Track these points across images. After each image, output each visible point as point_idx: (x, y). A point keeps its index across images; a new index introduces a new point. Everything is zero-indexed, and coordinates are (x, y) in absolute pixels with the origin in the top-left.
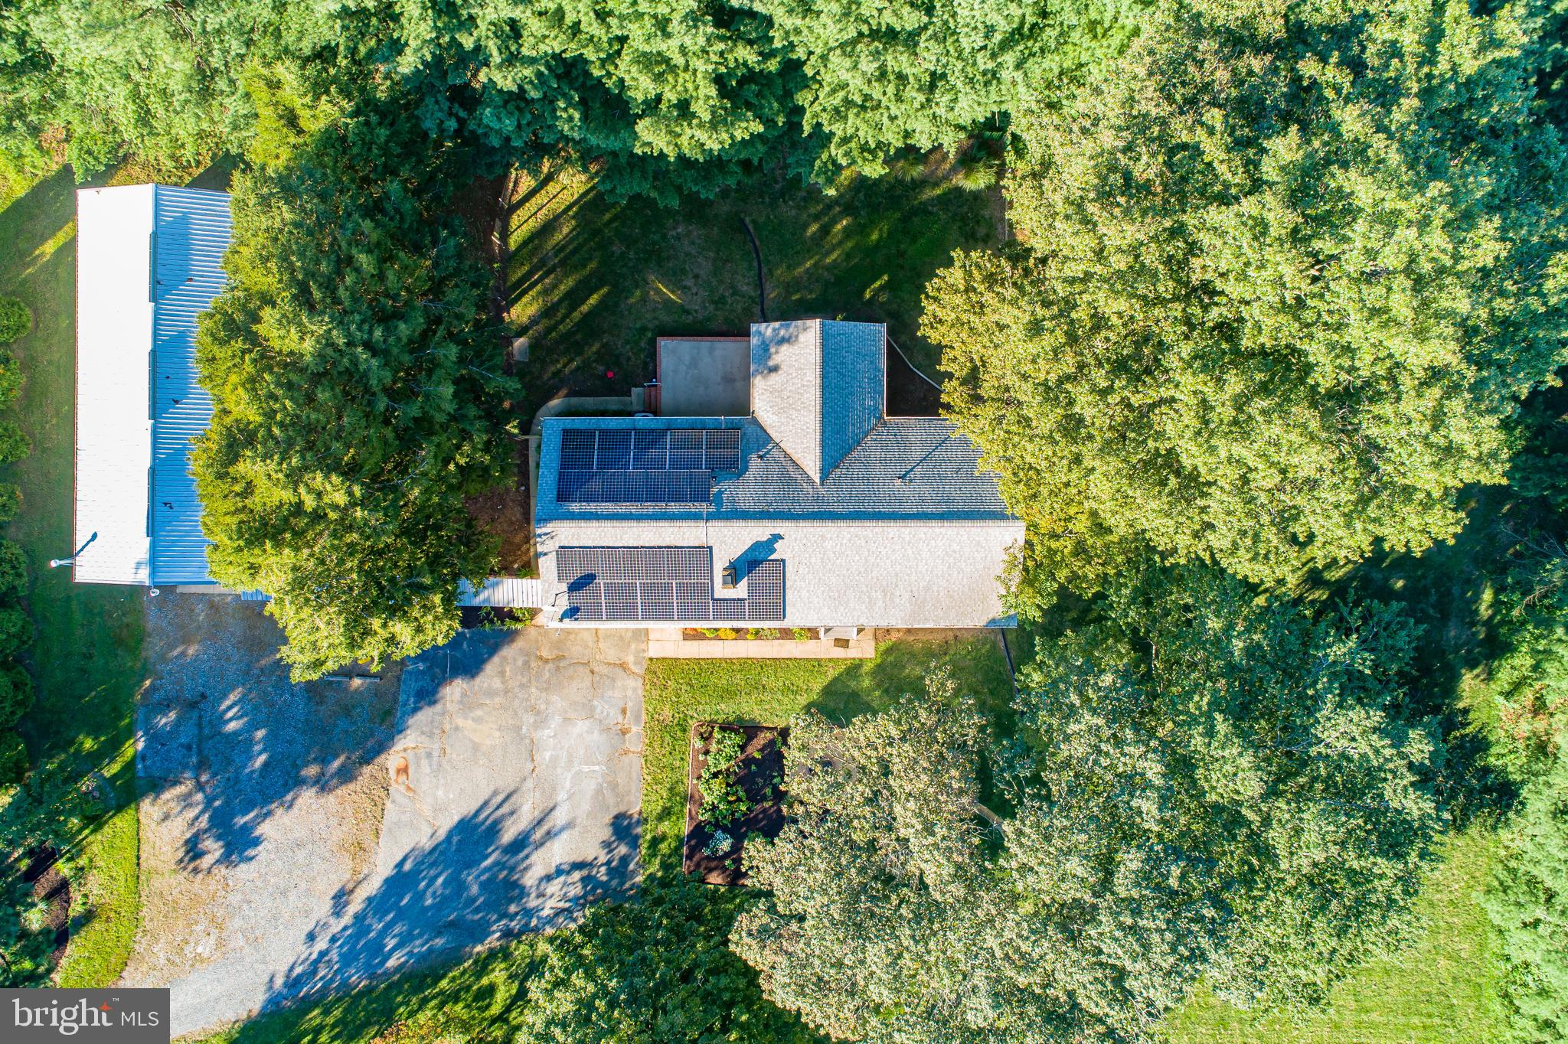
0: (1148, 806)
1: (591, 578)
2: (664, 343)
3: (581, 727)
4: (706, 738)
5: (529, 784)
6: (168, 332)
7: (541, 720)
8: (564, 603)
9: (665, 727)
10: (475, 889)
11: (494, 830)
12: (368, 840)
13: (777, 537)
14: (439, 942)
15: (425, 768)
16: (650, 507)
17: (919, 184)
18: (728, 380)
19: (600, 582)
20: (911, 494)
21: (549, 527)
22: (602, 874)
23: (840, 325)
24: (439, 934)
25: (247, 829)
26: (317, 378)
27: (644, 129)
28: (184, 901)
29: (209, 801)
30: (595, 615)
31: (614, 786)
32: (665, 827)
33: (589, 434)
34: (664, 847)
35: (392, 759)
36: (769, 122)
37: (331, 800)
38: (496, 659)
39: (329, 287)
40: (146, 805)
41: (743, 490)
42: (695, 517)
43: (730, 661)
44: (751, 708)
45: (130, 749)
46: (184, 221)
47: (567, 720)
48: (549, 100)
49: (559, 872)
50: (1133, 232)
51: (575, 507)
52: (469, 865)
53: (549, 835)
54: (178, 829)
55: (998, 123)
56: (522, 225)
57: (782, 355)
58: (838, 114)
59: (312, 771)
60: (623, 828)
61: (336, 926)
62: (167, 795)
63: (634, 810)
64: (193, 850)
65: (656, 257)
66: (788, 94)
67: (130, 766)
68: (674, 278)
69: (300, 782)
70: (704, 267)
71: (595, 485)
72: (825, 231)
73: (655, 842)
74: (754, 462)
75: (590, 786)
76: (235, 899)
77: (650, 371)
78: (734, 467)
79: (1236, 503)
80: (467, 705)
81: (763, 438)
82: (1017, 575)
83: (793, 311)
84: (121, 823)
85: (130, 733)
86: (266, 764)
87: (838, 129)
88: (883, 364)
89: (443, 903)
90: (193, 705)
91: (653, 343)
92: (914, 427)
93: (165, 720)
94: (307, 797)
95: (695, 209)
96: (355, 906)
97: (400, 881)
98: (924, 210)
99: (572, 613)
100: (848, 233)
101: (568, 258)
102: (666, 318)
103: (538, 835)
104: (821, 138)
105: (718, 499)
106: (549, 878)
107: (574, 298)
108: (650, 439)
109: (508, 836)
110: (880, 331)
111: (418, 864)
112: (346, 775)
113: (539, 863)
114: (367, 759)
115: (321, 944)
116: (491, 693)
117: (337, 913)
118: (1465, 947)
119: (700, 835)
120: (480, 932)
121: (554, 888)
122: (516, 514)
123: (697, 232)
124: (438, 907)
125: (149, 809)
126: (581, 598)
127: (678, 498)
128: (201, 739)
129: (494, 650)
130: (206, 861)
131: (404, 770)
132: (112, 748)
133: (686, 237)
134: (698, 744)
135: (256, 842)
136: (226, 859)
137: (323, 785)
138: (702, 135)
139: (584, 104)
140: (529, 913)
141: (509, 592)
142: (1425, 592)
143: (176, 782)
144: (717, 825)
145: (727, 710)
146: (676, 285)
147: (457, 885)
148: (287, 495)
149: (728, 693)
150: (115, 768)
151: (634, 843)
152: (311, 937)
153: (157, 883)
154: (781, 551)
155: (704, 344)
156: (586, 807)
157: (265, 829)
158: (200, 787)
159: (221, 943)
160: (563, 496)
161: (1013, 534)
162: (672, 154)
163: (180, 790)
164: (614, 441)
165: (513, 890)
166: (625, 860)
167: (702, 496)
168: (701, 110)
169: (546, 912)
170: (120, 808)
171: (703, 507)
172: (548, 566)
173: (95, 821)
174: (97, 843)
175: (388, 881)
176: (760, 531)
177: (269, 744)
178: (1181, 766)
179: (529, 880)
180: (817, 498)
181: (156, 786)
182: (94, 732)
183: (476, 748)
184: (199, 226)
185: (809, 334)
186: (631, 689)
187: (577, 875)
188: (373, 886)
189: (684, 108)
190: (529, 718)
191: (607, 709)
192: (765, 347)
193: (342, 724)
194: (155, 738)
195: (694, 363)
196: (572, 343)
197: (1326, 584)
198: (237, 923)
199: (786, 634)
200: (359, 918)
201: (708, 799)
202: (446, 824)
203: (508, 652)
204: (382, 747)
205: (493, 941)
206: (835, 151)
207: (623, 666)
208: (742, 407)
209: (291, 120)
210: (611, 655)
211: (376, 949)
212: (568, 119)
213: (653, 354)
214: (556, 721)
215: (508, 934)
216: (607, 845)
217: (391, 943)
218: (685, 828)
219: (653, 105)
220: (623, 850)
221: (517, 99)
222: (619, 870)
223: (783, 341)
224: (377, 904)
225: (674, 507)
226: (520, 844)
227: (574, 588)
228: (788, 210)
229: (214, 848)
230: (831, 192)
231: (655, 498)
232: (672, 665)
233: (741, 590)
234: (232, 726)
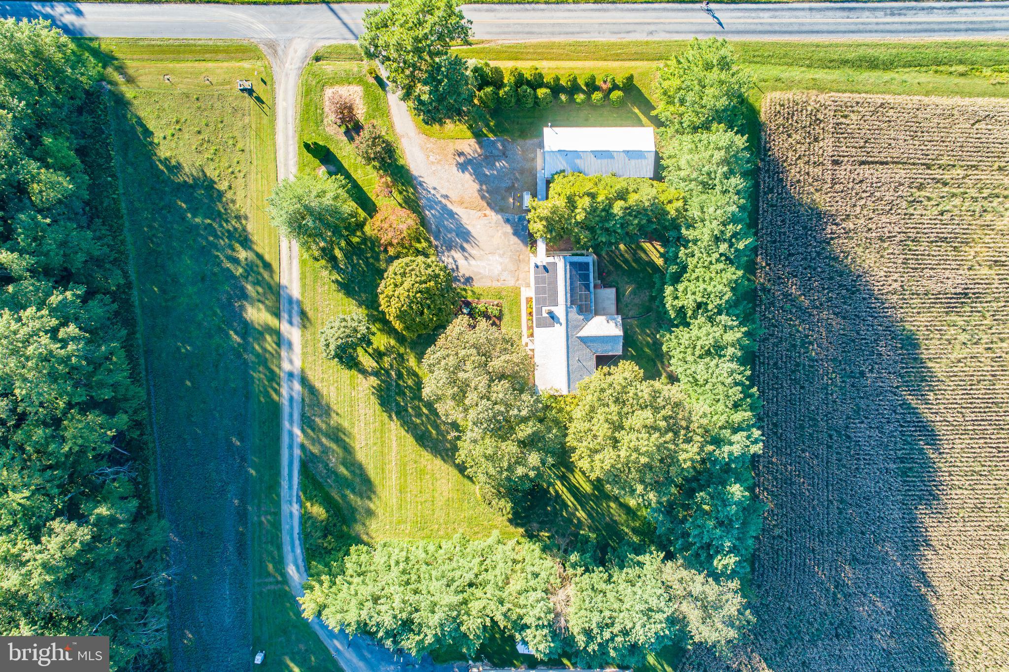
0: (516, 412)
1: (547, 272)
2: (614, 290)
3: (500, 268)
4: (497, 305)
5: (482, 252)
6: (615, 154)
7: (501, 256)
8: (539, 264)
9: (500, 293)
10: (449, 236)
11: (467, 241)
12: (465, 205)
13: (561, 324)
14: (433, 227)
15: (486, 222)
16: (568, 288)
17: (662, 363)
18: (604, 309)
19: (546, 274)
20: (574, 362)
21: (562, 260)
22: (455, 274)
23: (621, 341)
24: (436, 227)
25: (467, 169)
26: (607, 211)
27: (671, 288)
28: (445, 152)
29: (475, 158)
30: (536, 273)
31: (482, 278)
32: (470, 293)
33: (588, 270)
34: (464, 293)
35: (488, 212)
36: (675, 319)
37: (476, 194)
38: (519, 242)
39: (630, 214)
40: (474, 140)
41: (574, 315)
42: (566, 301)
43: (520, 311)
44: (506, 318)
45: (491, 135)
46: (645, 158)
47: (501, 264)
48: (677, 264)
49: (455, 261)
50: (646, 396)
51: (568, 267)
52: (457, 235)
53: (466, 258)
54: (467, 150)
55: (678, 380)
56: (647, 246)
57: (612, 324)
58: (677, 337)
59: (484, 187)
60: (469, 280)
61: (438, 196)
62: (477, 146)
63: (474, 283)
64: (461, 154)
65: (639, 287)
66: (682, 324)
67: (486, 136)
68: (633, 293)
69: (481, 185)
70: (637, 301)
71: (574, 273)
72: (649, 336)
73: (465, 290)
74: (581, 317)
75: (482, 271)
76: (447, 167)
77: (607, 286)
78: (580, 311)
79: (586, 429)
80: (505, 234)
81: (588, 320)
82: (552, 393)
83: (624, 326)
84: (469, 134)
85: (496, 135)
86: (487, 175)
87: (673, 337)
88: (610, 354)
89: (445, 227)
90: (504, 154)
91: (614, 286)
92: (594, 362)
93: (499, 145)
94: (476, 186)
95: (653, 299)
96: (444, 201)
97: (451, 214)
98: (655, 365)
99: (537, 266)
100: (648, 343)
101: (638, 260)
102: (621, 290)
103: (466, 254)
104: (671, 332)
105: (571, 307)
106: (453, 258)
107: (626, 261)
108: (587, 287)
109: (465, 245)
110: (620, 353)
111: (457, 220)
112: (483, 197)
113: (457, 255)
114: (489, 204)
115: (433, 192)
116: (509, 241)
117: (442, 196)
118: (441, 533)
119: (468, 304)
120: (437, 238)
121: (451, 260)
122: (562, 248)
123: (647, 298)
124: (444, 226)
125: (473, 141)
126: (541, 269)
127: (571, 296)
128: (494, 156)
129: (522, 241)
130: (457, 157)
131: (485, 215)
132: (491, 130)
133: (645, 295)
134: (495, 303)
135: (463, 172)
136: (458, 164)
137: (480, 191)
138: (670, 302)
139: (676, 272)
140: (443, 253)
141: (541, 246)
142: (547, 517)
143: (481, 148)
144: (471, 309)
145: (506, 311)
146: (631, 293)
147: (450, 231)
148: (579, 207)
149: (511, 311)
150: (485, 132)
151: (465, 283)
152: (435, 189)
153: (451, 144)
154: (557, 326)
155: (614, 302)
156: (475, 270)
157: (467, 175)
158: (480, 155)
159: (433, 163)
160: (572, 264)
161: (565, 392)
162: (665, 295)
163: (479, 150)
164: (586, 277)
165: (449, 248)
166: (459, 281)
167: (572, 303)
168: (676, 302)
169: (443, 258)
170: (473, 133)
171: (569, 303)
172: (551, 259)
173: (470, 127)
174: (464, 127)
175: (451, 211)
176: (563, 319)
177: (492, 175)
178: (525, 420)
179: (453, 253)
180: (572, 336)
181: (479, 143)
182: (495, 125)
183: (493, 237)
184: (644, 162)
185: (619, 332)
186: (511, 283)
187: (455, 267)
188: (450, 206)
189: (677, 298)
190: (501, 252)
191: (505, 275)
192: (614, 319)
193: (499, 198)
194: (494, 143)
195: (609, 299)
196: (613, 262)
197: (548, 487)
198: (439, 168)
199: (530, 328)
200: (440, 202)
201: (479, 306)
202: (470, 228)
203: (521, 245)
204: (492, 208)
205: (435, 242)
206: (668, 336)
207: (518, 280)
208: (597, 314)
209: (670, 202)
210: (521, 276)
211: (432, 208)
212: (673, 269)
213: (610, 287)
214: (501, 260)
215: (437, 247)
216: (464, 275)
217: (433, 212)
218: (469, 299)
219: (677, 290)
220: (462, 280)
221: (676, 256)
222: (456, 279)
223: (616, 325)
224: (444, 207)
225: (569, 295)
226: (463, 249)
227: (544, 267)
228: (654, 325)
229: (461, 160)
230: (658, 336)
231: (571, 290)
232: (518, 295)
233: (545, 315)
234: (497, 164)
